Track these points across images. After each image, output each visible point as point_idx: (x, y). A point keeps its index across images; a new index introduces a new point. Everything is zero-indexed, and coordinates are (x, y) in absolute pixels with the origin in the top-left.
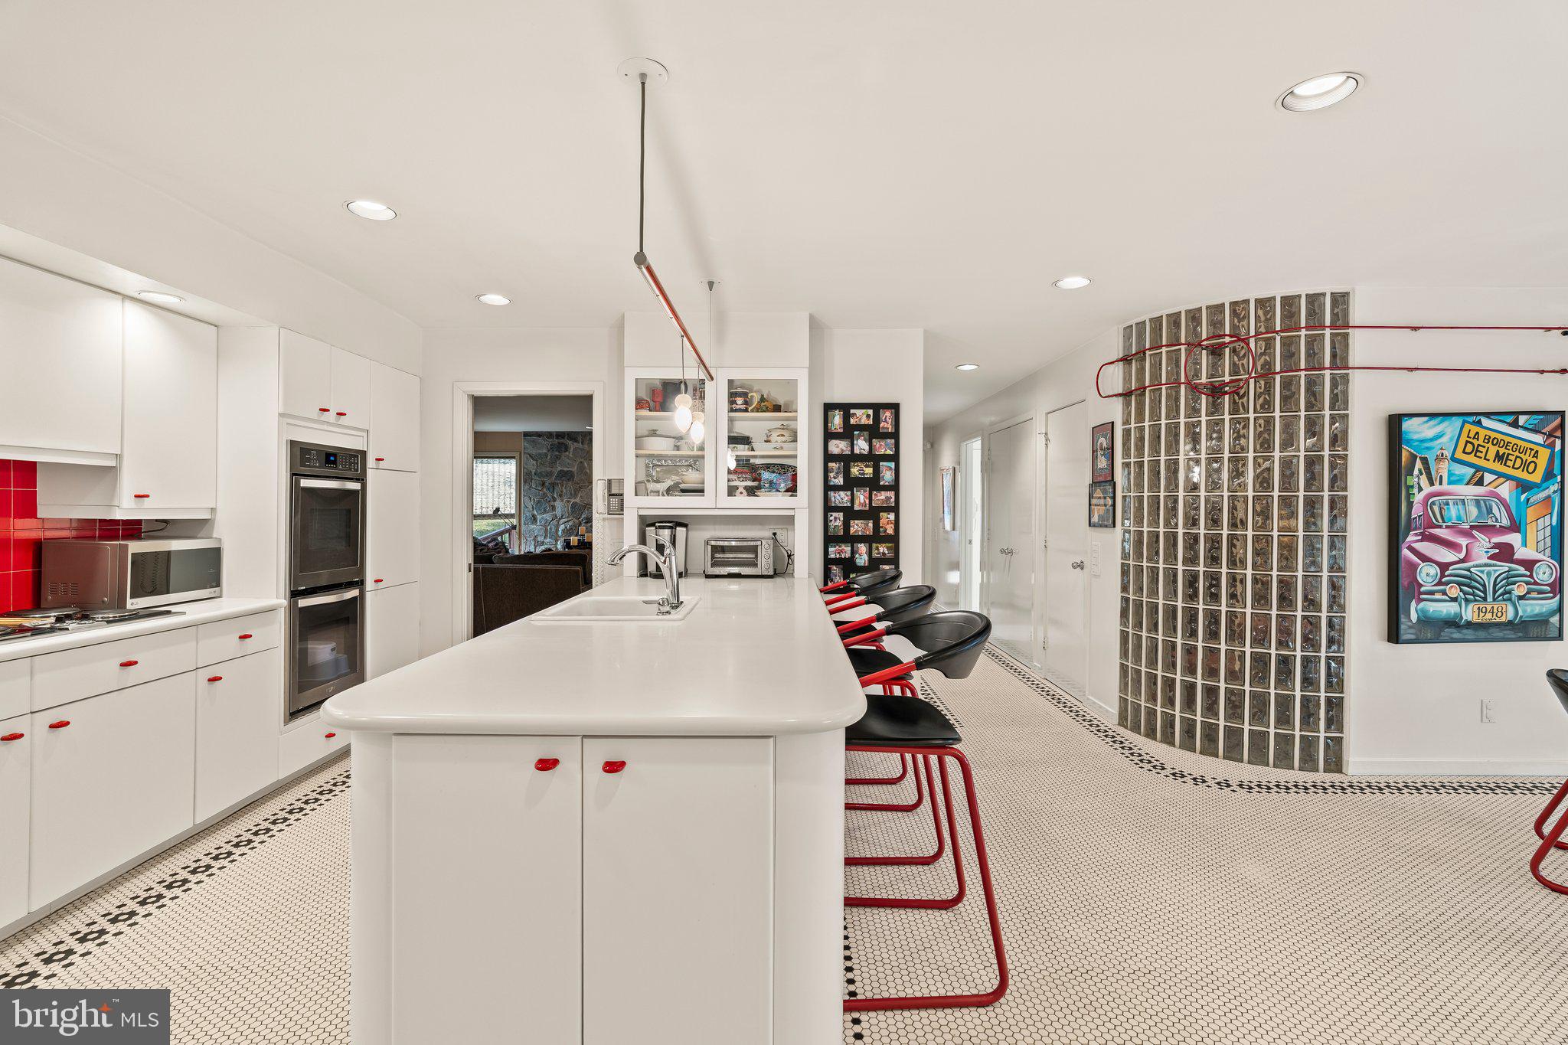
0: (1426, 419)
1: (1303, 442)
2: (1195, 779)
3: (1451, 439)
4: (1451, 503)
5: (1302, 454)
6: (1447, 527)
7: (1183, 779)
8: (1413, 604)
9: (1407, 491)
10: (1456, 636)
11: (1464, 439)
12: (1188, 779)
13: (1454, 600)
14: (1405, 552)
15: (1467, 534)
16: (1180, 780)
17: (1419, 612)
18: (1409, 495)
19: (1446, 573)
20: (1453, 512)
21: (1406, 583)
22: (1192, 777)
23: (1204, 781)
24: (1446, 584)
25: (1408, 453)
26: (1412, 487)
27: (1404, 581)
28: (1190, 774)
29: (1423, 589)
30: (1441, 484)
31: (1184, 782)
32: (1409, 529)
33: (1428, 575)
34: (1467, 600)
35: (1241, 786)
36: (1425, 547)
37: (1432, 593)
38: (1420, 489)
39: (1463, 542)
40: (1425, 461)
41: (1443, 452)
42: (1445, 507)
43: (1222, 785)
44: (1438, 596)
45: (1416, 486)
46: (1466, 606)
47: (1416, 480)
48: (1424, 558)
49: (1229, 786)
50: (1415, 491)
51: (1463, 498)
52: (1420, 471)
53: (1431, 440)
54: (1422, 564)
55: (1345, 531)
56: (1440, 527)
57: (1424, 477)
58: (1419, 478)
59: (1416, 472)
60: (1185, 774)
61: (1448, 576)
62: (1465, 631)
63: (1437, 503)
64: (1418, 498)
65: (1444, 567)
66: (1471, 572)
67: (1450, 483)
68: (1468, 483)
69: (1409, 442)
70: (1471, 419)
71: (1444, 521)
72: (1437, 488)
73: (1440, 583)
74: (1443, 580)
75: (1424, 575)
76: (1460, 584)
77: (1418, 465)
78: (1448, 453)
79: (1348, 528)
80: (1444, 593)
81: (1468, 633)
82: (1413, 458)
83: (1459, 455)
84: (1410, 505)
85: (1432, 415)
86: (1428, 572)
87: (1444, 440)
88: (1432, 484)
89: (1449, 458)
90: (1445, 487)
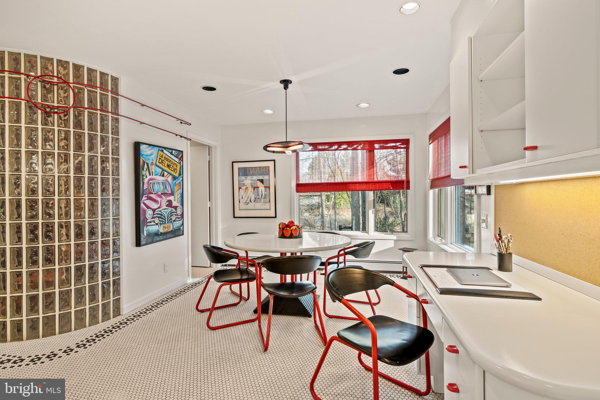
0: (147, 146)
1: (100, 149)
2: (48, 357)
3: (155, 156)
4: (156, 183)
5: (99, 155)
6: (155, 193)
7: (41, 361)
8: (145, 228)
9: (142, 177)
10: (158, 239)
11: (159, 157)
12: (44, 359)
13: (157, 224)
14: (142, 205)
15: (160, 196)
16: (39, 362)
17: (147, 231)
18: (143, 179)
19: (155, 213)
20: (156, 187)
21: (142, 219)
22: (46, 356)
23: (55, 355)
24: (155, 218)
25: (142, 160)
26: (144, 175)
27: (142, 218)
28: (44, 355)
29: (148, 221)
30: (152, 175)
31: (42, 363)
32: (143, 195)
33: (149, 214)
34: (161, 224)
35: (78, 346)
36: (148, 202)
37: (150, 222)
38: (146, 177)
39: (159, 199)
40: (147, 164)
41: (153, 161)
42: (154, 185)
43: (68, 351)
44: (153, 223)
45: (145, 175)
46: (160, 226)
47: (145, 172)
48: (148, 207)
49: (72, 350)
50: (145, 177)
51: (159, 181)
52: (146, 169)
53: (150, 155)
54: (148, 210)
55: (119, 196)
56: (152, 193)
57: (147, 171)
58: (146, 172)
59: (145, 169)
60: (40, 356)
61: (156, 214)
62: (160, 237)
63: (152, 183)
64: (146, 180)
65: (154, 210)
66: (161, 212)
67: (155, 175)
68: (160, 176)
69: (143, 155)
70: (161, 149)
71: (154, 191)
72: (151, 177)
73: (153, 218)
74: (154, 216)
75: (148, 214)
76: (159, 217)
77: (146, 166)
78: (154, 162)
79: (120, 195)
80: (154, 222)
81: (161, 237)
82: (144, 162)
83: (158, 164)
84: (143, 183)
85: (150, 145)
86: (149, 213)
87: (153, 156)
88: (150, 175)
89: (155, 164)
90: (154, 177)
